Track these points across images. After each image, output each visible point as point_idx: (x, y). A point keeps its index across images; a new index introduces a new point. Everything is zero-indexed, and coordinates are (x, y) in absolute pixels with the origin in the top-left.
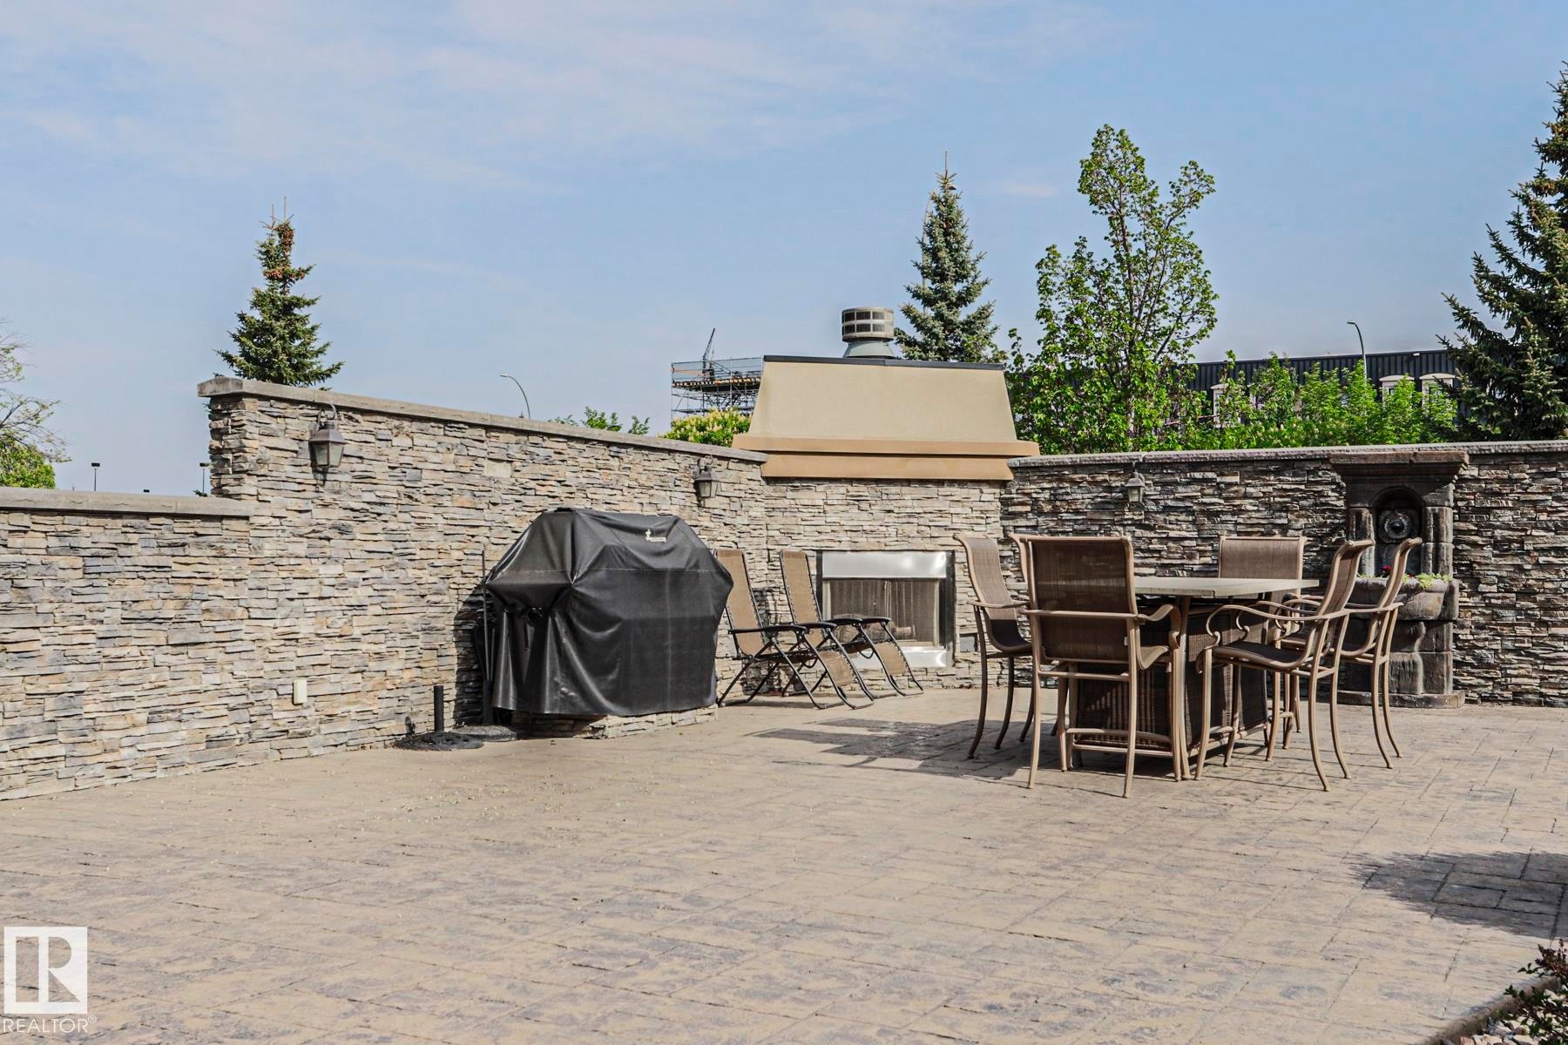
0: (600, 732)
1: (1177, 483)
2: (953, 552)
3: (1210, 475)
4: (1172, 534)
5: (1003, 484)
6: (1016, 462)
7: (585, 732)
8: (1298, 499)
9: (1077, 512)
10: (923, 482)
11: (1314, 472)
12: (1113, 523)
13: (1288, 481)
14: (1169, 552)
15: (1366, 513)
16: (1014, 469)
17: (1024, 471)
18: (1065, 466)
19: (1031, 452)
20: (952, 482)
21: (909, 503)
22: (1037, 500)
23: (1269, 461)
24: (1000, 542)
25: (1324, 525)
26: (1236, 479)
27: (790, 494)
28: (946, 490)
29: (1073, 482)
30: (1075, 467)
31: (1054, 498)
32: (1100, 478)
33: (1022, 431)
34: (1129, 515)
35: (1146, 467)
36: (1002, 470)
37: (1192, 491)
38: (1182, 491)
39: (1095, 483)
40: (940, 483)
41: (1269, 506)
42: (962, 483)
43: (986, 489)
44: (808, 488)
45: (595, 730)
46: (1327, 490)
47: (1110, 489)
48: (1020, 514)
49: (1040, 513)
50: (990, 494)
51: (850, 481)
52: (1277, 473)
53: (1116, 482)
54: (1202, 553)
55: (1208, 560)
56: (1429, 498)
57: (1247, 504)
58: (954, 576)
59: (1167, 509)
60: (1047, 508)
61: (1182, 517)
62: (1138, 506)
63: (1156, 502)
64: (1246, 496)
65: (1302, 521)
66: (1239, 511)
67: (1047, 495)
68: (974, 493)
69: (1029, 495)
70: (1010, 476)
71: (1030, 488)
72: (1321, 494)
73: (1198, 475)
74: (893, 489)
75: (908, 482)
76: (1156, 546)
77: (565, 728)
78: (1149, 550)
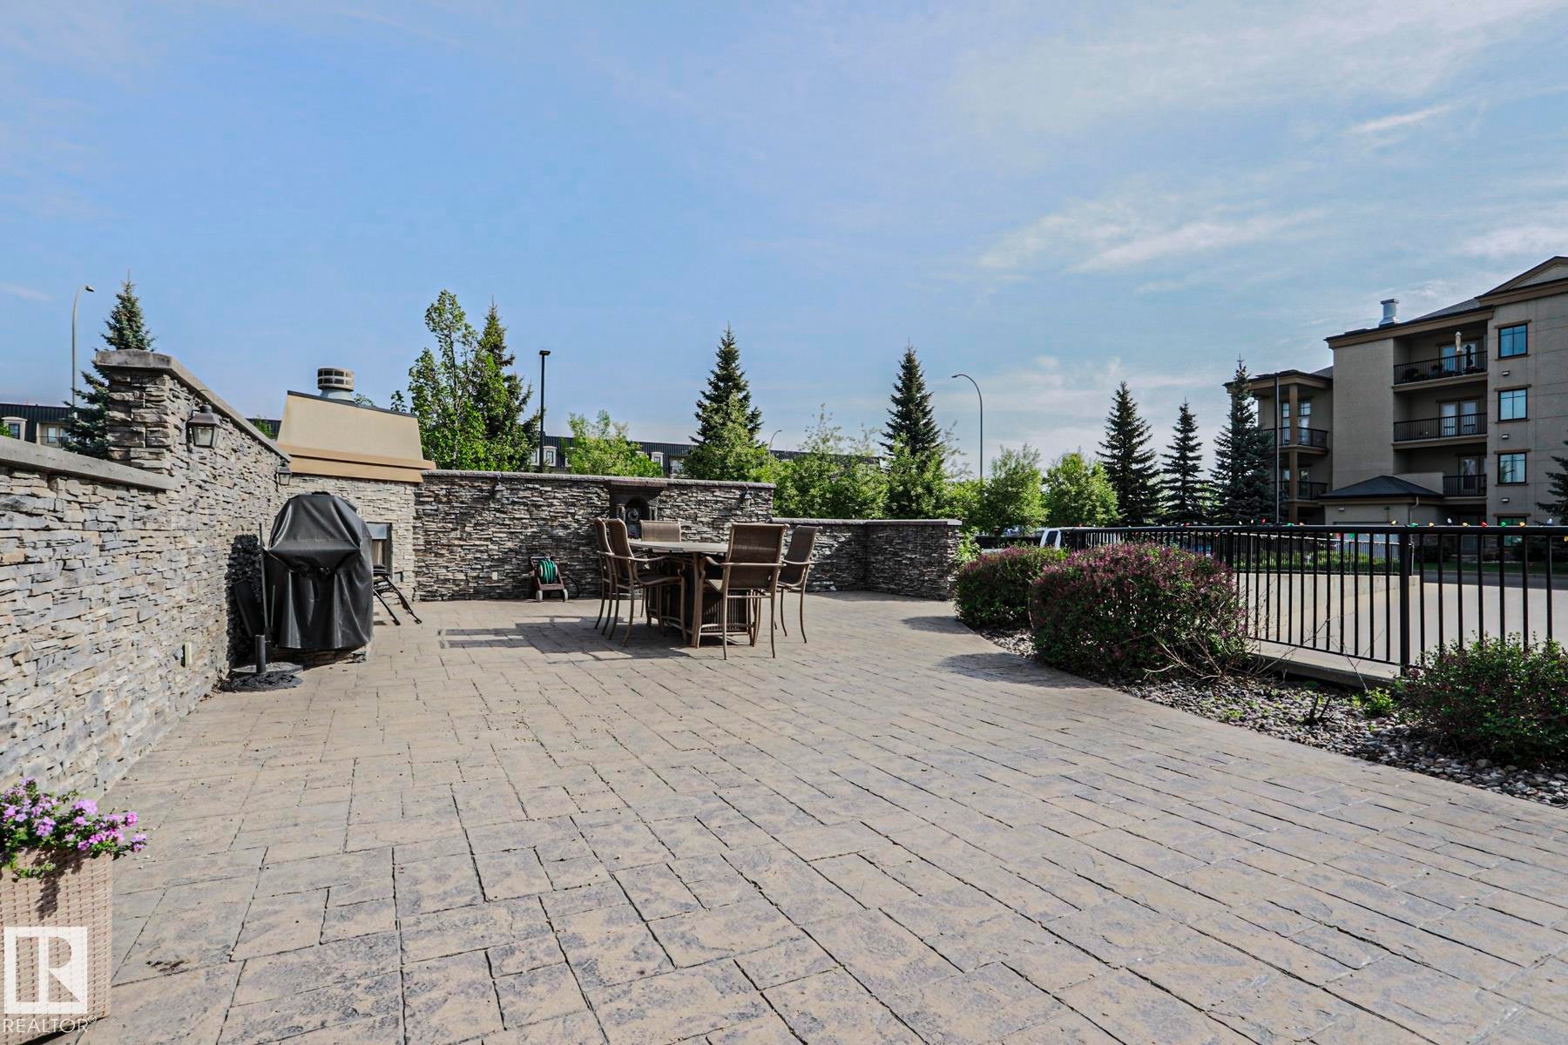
0: (361, 657)
1: (519, 489)
2: (391, 524)
3: (537, 486)
4: (517, 516)
5: (416, 484)
6: (425, 472)
7: (346, 659)
8: (579, 500)
9: (462, 502)
10: (377, 481)
11: (588, 488)
12: (483, 509)
13: (576, 491)
14: (514, 525)
15: (623, 509)
16: (424, 476)
17: (430, 478)
18: (456, 477)
19: (432, 467)
20: (391, 482)
21: (370, 494)
22: (438, 495)
23: (567, 480)
24: (414, 518)
25: (591, 513)
26: (550, 489)
27: (302, 484)
28: (388, 486)
29: (461, 486)
30: (462, 477)
31: (449, 493)
32: (476, 484)
33: (426, 456)
34: (492, 505)
35: (504, 480)
36: (416, 477)
37: (527, 494)
38: (521, 494)
39: (474, 487)
40: (385, 482)
41: (566, 503)
42: (396, 483)
43: (408, 487)
44: (313, 481)
45: (356, 656)
46: (594, 496)
47: (482, 491)
48: (427, 502)
49: (440, 502)
50: (410, 490)
51: (338, 478)
52: (570, 487)
53: (485, 487)
54: (532, 526)
55: (535, 530)
56: (650, 502)
57: (555, 502)
58: (391, 537)
59: (514, 503)
60: (444, 499)
61: (522, 507)
62: (498, 501)
63: (508, 499)
64: (555, 498)
65: (582, 511)
66: (551, 505)
67: (444, 492)
68: (401, 488)
69: (433, 492)
70: (422, 481)
71: (434, 488)
72: (591, 499)
73: (530, 486)
74: (361, 484)
75: (369, 480)
76: (507, 522)
77: (329, 657)
78: (503, 524)
